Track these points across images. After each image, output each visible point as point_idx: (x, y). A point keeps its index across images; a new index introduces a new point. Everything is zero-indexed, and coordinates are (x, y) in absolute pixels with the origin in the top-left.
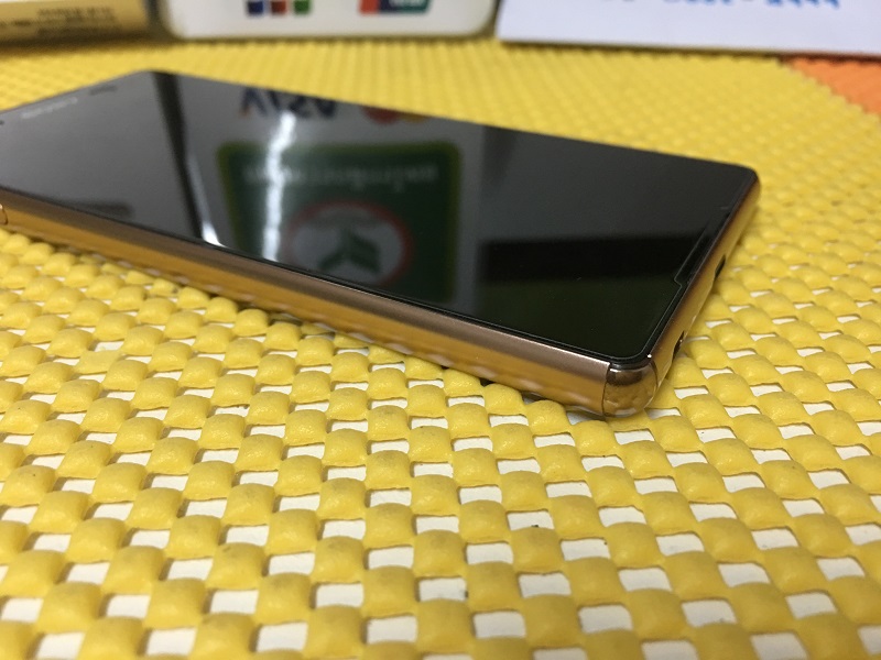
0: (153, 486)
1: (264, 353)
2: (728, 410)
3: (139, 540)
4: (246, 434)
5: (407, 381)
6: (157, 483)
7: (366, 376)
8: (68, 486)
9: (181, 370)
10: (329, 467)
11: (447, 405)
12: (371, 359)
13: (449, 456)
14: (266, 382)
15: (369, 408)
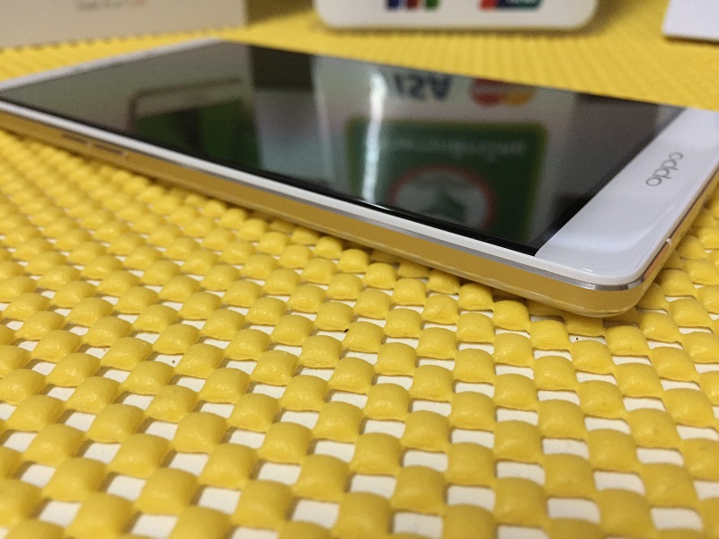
0: (178, 384)
1: (301, 283)
3: (154, 429)
5: (423, 323)
6: (182, 382)
7: (385, 313)
8: (109, 375)
9: (225, 291)
10: (334, 390)
11: (457, 348)
12: (395, 300)
13: (450, 397)
14: (296, 308)
15: (383, 342)
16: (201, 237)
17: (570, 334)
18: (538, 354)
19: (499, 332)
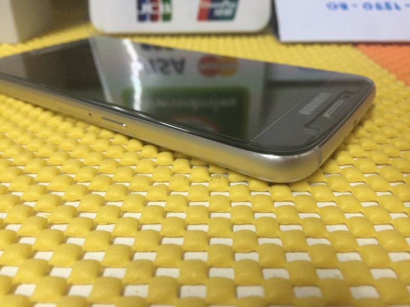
0: (68, 242)
1: (135, 174)
2: (391, 214)
3: (55, 272)
4: (120, 216)
5: (210, 192)
6: (71, 241)
7: (187, 188)
8: (23, 241)
9: (90, 181)
10: (163, 237)
11: (231, 205)
12: (191, 179)
13: (230, 234)
14: (134, 190)
15: (188, 205)
16: (71, 151)
17: (292, 191)
18: (276, 204)
19: (253, 194)
